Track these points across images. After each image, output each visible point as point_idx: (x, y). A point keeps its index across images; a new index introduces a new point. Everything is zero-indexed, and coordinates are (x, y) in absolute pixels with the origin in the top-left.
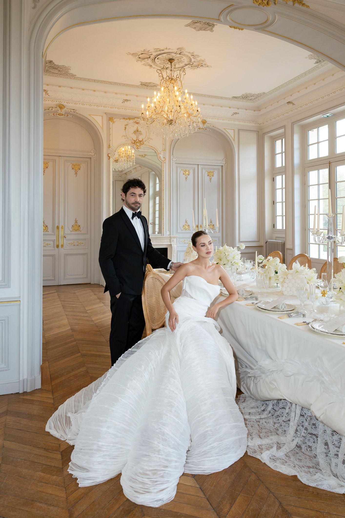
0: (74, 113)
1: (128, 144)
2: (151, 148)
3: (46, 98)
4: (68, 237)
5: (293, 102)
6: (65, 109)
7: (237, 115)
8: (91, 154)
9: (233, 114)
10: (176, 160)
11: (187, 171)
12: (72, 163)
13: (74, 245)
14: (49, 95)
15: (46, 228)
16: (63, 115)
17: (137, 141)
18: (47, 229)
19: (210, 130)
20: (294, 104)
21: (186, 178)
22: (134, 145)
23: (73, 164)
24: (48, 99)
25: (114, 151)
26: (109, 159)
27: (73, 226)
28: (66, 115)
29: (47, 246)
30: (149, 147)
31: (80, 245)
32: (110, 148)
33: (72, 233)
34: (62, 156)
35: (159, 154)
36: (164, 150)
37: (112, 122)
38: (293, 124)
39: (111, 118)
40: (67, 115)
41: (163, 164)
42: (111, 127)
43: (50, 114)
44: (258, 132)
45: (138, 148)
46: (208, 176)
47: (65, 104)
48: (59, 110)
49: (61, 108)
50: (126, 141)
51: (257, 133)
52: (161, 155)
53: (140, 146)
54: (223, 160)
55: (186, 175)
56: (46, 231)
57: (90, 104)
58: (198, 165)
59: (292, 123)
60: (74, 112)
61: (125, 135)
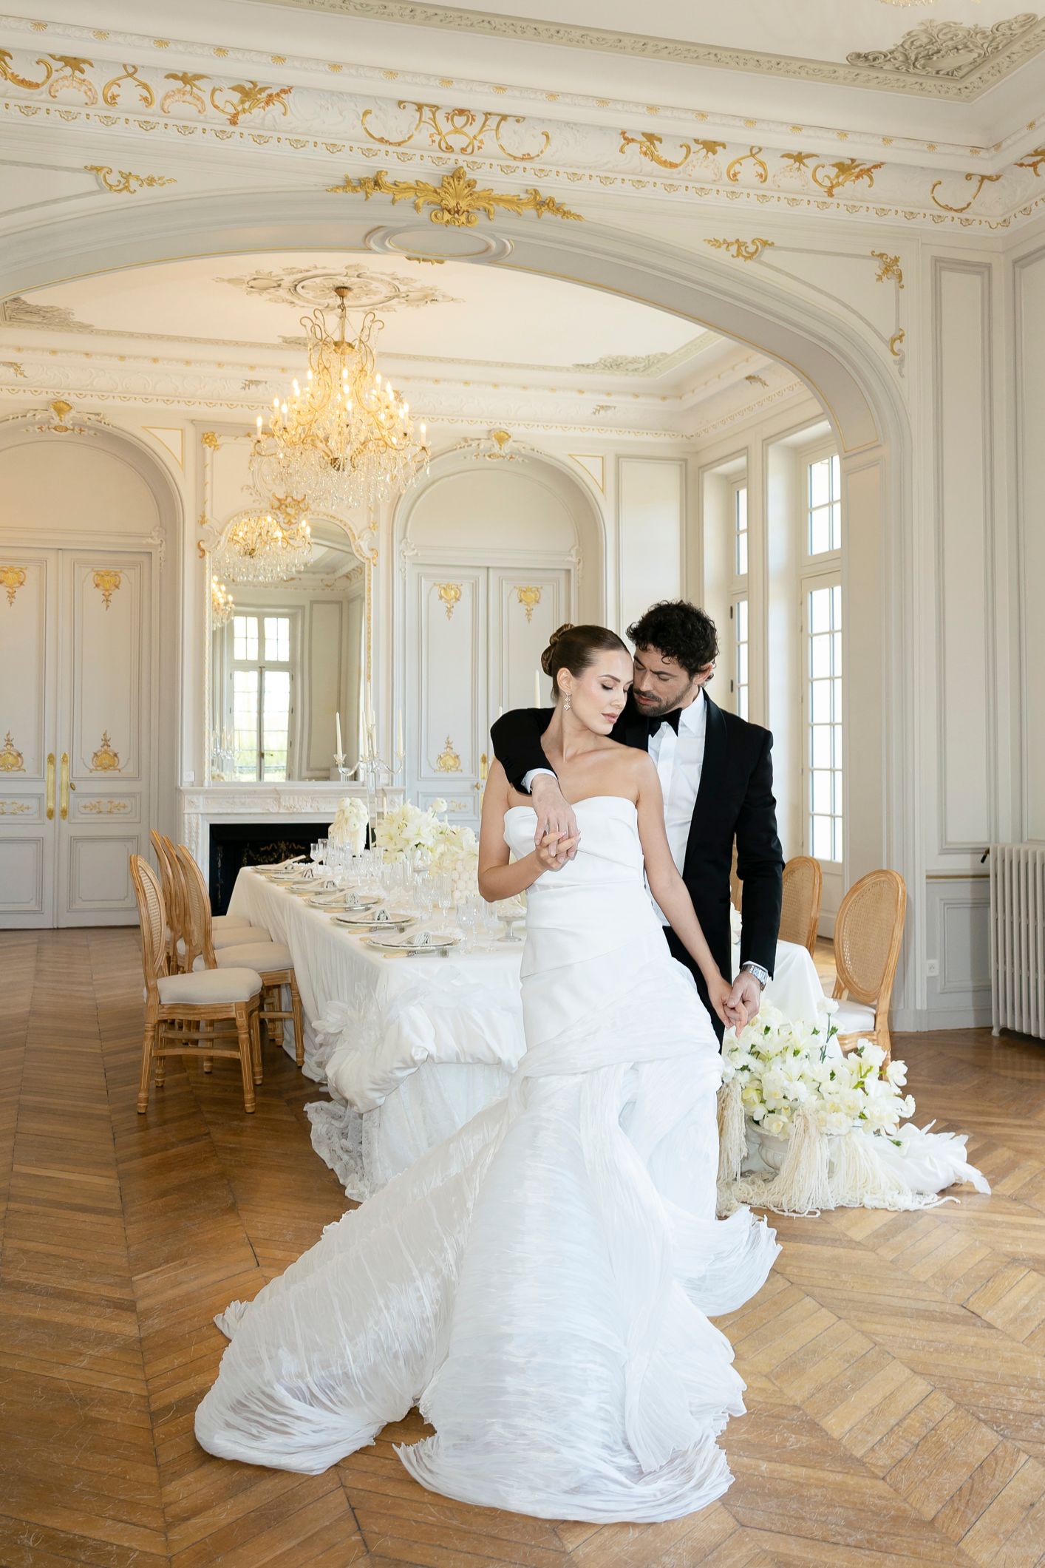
0: (99, 424)
1: (261, 512)
2: (332, 520)
3: (16, 385)
4: (82, 787)
5: (760, 377)
6: (71, 415)
7: (610, 412)
8: (150, 540)
9: (598, 408)
10: (417, 555)
11: (452, 589)
12: (96, 569)
13: (100, 812)
14: (25, 376)
15: (18, 761)
16: (67, 429)
17: (289, 500)
18: (20, 764)
19: (526, 461)
20: (765, 384)
21: (449, 611)
22: (278, 512)
23: (98, 571)
24: (22, 389)
25: (216, 533)
26: (202, 556)
27: (95, 754)
28: (77, 429)
29: (21, 812)
30: (325, 517)
31: (116, 811)
32: (205, 525)
33: (95, 774)
34: (65, 549)
35: (355, 538)
36: (373, 526)
37: (213, 447)
38: (767, 441)
39: (208, 436)
40: (81, 430)
41: (370, 569)
42: (208, 461)
43: (31, 429)
44: (685, 461)
45: (289, 521)
46: (521, 601)
47: (72, 399)
48: (55, 418)
49: (59, 411)
50: (254, 502)
51: (681, 466)
52: (362, 543)
53: (297, 517)
54: (570, 551)
55: (447, 601)
56: (17, 769)
57: (144, 397)
58: (485, 571)
59: (763, 440)
60: (97, 421)
61: (251, 483)
